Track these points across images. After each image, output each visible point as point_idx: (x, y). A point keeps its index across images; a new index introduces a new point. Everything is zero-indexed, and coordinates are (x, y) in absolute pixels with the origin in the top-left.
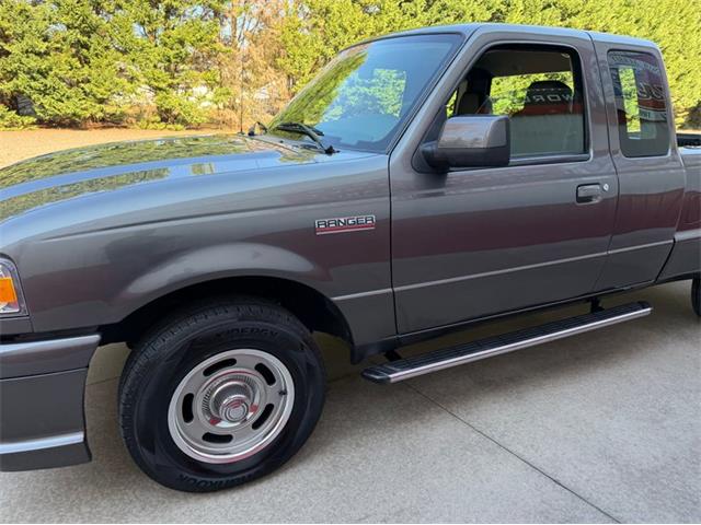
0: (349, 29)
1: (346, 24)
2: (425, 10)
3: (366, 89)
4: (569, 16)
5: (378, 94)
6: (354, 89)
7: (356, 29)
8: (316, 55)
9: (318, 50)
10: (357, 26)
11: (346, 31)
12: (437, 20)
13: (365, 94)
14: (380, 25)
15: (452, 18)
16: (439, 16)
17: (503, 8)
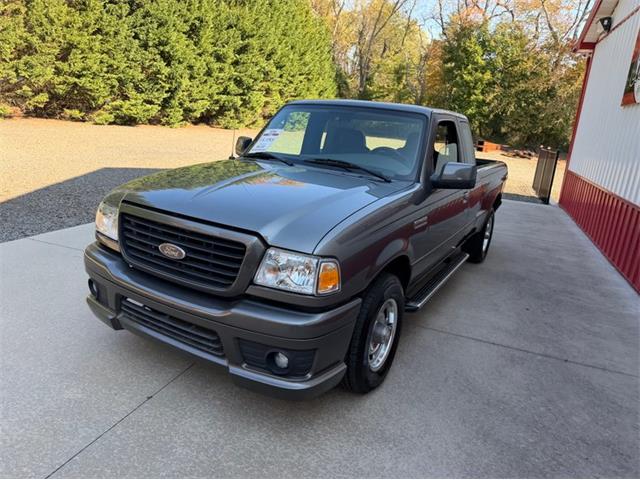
0: (56, 20)
1: (52, 15)
2: (129, 14)
3: (77, 80)
4: (247, 37)
5: (88, 85)
6: (61, 79)
7: (63, 21)
8: (19, 41)
9: (21, 38)
10: (65, 19)
11: (52, 22)
12: (142, 25)
13: (75, 83)
14: (87, 20)
15: (155, 25)
16: (143, 21)
17: (197, 23)
